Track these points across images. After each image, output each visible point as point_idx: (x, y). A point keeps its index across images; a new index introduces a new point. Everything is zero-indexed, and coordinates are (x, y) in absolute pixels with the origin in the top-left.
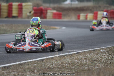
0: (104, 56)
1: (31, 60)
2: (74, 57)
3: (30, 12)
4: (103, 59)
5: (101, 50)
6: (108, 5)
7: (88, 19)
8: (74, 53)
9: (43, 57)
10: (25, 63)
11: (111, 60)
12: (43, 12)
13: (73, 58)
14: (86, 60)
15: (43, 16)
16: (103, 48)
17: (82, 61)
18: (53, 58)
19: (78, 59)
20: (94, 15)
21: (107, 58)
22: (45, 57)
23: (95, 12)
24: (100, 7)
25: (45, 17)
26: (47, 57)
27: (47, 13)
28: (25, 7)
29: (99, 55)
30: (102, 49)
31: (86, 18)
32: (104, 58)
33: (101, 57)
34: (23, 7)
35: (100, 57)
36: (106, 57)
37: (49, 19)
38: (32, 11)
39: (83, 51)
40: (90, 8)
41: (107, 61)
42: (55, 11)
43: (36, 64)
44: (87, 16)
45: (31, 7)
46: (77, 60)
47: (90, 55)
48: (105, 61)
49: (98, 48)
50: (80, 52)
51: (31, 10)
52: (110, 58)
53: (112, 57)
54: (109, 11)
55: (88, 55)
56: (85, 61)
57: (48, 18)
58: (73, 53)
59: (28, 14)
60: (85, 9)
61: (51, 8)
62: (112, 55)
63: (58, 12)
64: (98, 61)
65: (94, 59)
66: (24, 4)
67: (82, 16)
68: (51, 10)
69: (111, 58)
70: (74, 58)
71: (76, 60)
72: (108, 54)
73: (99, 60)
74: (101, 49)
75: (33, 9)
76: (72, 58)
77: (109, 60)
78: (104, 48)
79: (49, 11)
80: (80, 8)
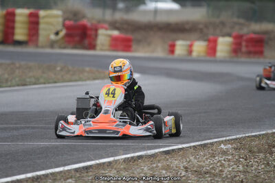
0: (229, 160)
1: (61, 169)
2: (159, 161)
3: (57, 33)
4: (226, 171)
5: (222, 146)
6: (242, 21)
7: (194, 54)
8: (160, 152)
9: (89, 160)
10: (46, 176)
11: (245, 172)
12: (89, 32)
13: (157, 166)
14: (187, 171)
15: (86, 42)
16: (228, 138)
17: (177, 173)
18: (110, 163)
19: (167, 168)
20: (208, 45)
21: (235, 166)
22: (92, 160)
23: (211, 37)
24: (223, 24)
25: (92, 47)
26: (97, 162)
27: (96, 35)
28: (46, 20)
29: (217, 158)
30: (225, 142)
31: (190, 52)
32: (229, 166)
33: (222, 165)
34: (41, 21)
35: (219, 164)
36: (232, 164)
37: (101, 50)
38: (62, 30)
39: (180, 146)
40: (201, 26)
41: (235, 176)
42: (116, 33)
43: (71, 178)
44: (191, 46)
45: (61, 20)
46: (166, 170)
47: (195, 158)
48: (229, 176)
49: (216, 140)
50: (173, 150)
51: (59, 27)
52: (241, 168)
53: (247, 166)
54: (245, 38)
55: (192, 158)
56: (183, 173)
57: (98, 48)
58: (157, 151)
59: (53, 37)
60: (187, 27)
61: (106, 26)
62: (246, 160)
63: (123, 35)
64: (214, 175)
65: (204, 169)
66: (42, 13)
67: (181, 46)
68: (106, 29)
69: (243, 166)
70: (159, 165)
71: (164, 172)
72: (237, 158)
73: (217, 171)
74: (222, 141)
75: (64, 25)
76: (155, 165)
77: (239, 174)
78: (228, 140)
79: (101, 32)
80: (177, 24)
